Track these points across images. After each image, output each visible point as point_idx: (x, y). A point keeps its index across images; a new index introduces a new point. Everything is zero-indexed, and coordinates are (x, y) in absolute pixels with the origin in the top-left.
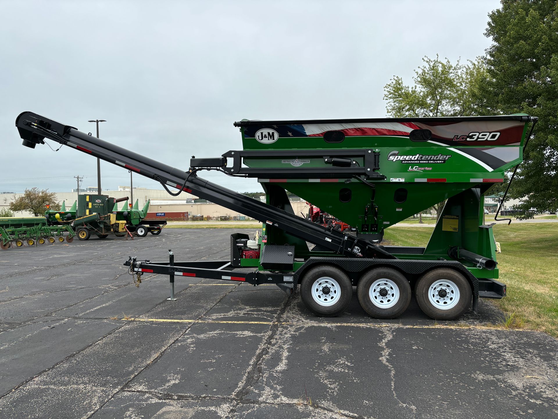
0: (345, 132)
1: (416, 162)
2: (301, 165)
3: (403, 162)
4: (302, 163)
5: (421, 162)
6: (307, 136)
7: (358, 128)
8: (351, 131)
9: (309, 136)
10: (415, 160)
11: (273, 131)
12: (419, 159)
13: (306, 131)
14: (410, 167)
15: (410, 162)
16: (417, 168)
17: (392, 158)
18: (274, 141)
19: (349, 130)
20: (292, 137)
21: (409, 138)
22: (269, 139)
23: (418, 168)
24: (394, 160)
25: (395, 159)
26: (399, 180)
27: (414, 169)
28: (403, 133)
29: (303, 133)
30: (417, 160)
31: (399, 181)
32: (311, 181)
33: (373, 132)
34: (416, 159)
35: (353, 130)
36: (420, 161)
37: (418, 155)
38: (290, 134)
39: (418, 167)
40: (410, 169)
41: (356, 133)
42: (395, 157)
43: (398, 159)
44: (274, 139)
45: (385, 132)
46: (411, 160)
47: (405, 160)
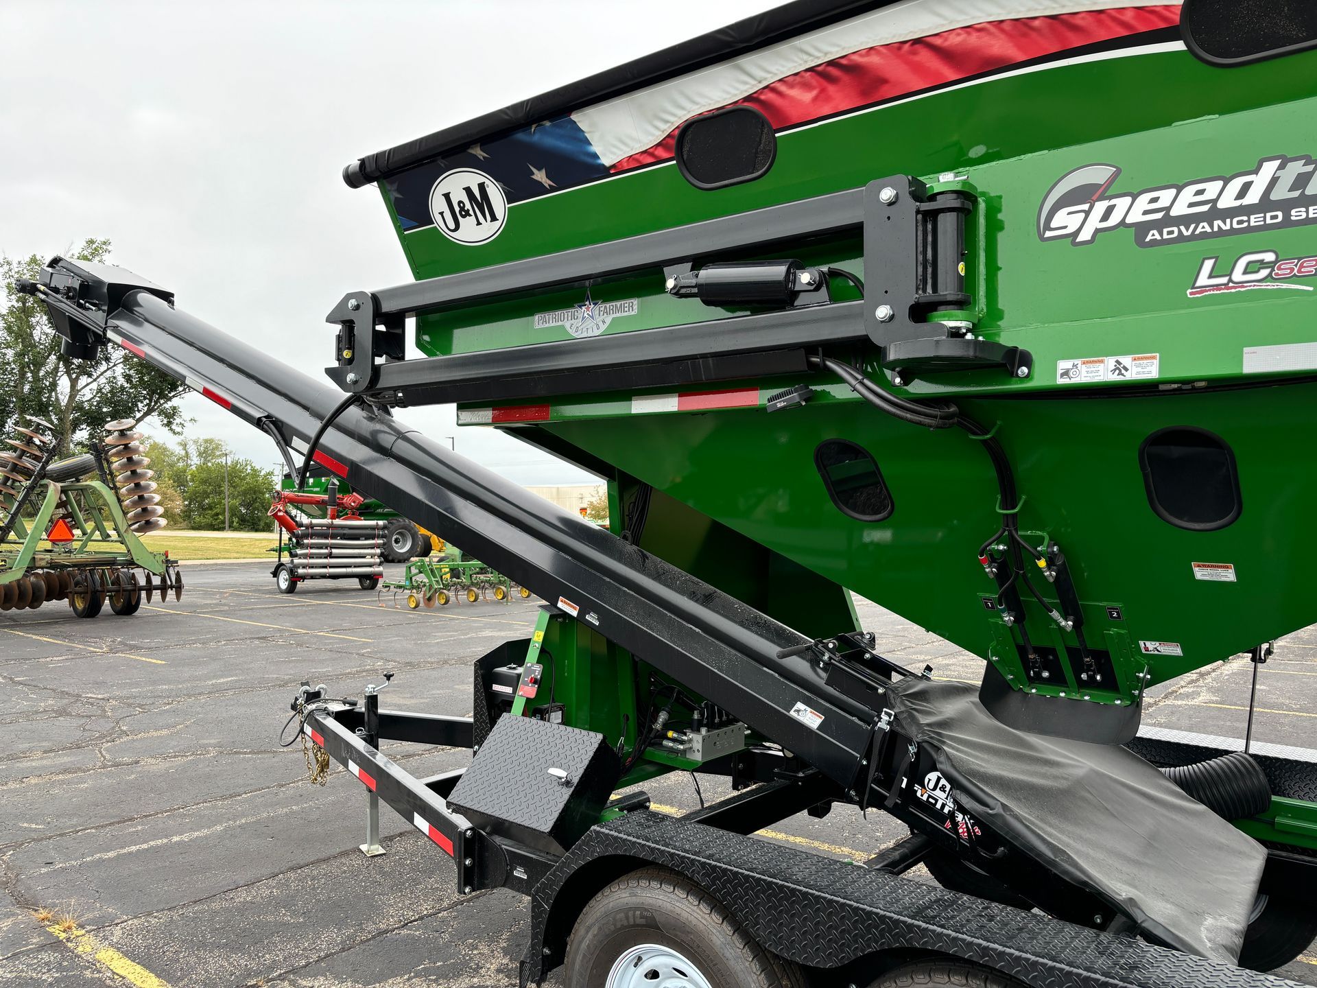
0: (765, 104)
1: (1255, 220)
2: (603, 328)
3: (1154, 235)
4: (609, 320)
5: (1297, 214)
6: (605, 171)
7: (831, 63)
8: (795, 93)
9: (617, 169)
10: (1249, 210)
11: (482, 180)
12: (1278, 194)
13: (596, 148)
14: (1208, 264)
15: (1204, 227)
16: (1262, 264)
17: (1066, 220)
18: (497, 224)
19: (783, 88)
20: (553, 189)
21: (1178, 46)
22: (479, 223)
23: (1271, 265)
24: (1085, 235)
25: (1094, 222)
26: (1120, 367)
27: (1238, 276)
28: (1128, 17)
29: (590, 160)
30: (1265, 204)
31: (1114, 378)
32: (642, 406)
33: (918, 69)
34: (1253, 197)
35: (806, 86)
36: (1286, 206)
37: (1269, 168)
38: (540, 176)
39: (1270, 257)
40: (1203, 280)
41: (828, 99)
42: (1087, 213)
43: (1114, 220)
44: (494, 218)
45: (1000, 47)
46: (1216, 213)
47: (1168, 220)
